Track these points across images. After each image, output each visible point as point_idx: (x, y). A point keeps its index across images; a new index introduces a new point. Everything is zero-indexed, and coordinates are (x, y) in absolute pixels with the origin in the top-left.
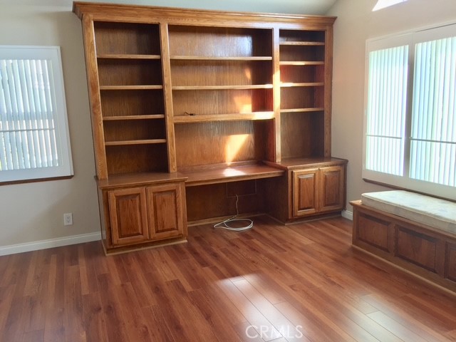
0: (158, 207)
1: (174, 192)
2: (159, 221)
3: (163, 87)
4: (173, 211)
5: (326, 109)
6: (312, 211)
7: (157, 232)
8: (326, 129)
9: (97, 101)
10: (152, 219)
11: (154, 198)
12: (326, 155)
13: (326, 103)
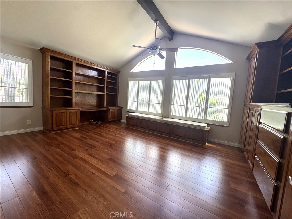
0: (70, 117)
1: (76, 112)
2: (70, 122)
3: (73, 81)
4: (75, 119)
5: (117, 94)
6: (114, 120)
7: (70, 125)
8: (117, 99)
9: (48, 81)
10: (68, 121)
11: (69, 114)
12: (117, 106)
13: (117, 92)
